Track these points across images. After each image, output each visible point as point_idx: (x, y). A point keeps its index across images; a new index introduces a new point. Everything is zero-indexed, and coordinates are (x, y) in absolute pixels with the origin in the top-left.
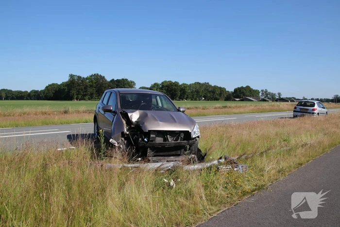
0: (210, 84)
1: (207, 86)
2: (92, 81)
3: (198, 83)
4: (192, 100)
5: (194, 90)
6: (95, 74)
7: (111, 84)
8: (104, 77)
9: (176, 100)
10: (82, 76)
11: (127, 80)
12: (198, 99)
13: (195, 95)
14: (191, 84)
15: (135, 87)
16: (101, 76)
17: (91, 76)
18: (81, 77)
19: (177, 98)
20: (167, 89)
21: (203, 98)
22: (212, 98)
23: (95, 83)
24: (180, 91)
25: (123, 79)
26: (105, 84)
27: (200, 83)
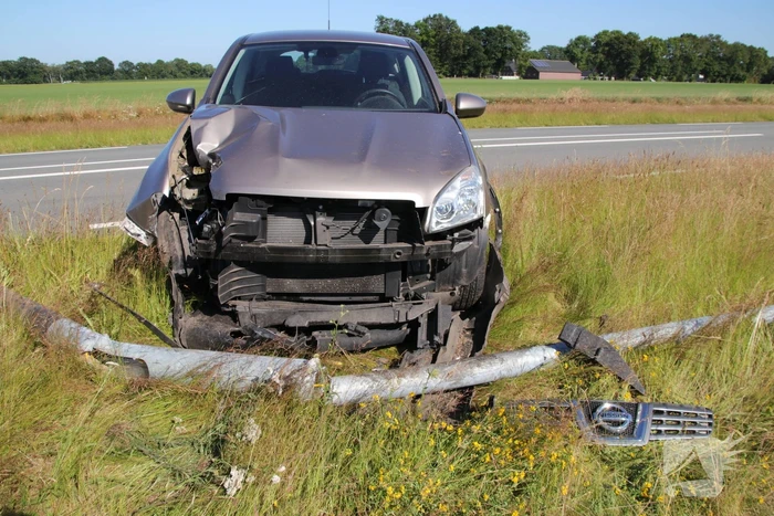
0: (724, 38)
1: (714, 44)
2: (427, 33)
3: (689, 36)
4: (670, 80)
5: (678, 53)
6: (435, 16)
7: (472, 38)
8: (454, 22)
9: (628, 78)
10: (405, 21)
11: (509, 28)
12: (685, 77)
13: (680, 68)
14: (669, 40)
15: (529, 45)
16: (447, 19)
17: (426, 20)
18: (401, 23)
19: (633, 75)
20: (609, 51)
21: (701, 77)
22: (724, 76)
23: (434, 37)
24: (641, 57)
25: (500, 28)
26: (457, 38)
27: (695, 37)
